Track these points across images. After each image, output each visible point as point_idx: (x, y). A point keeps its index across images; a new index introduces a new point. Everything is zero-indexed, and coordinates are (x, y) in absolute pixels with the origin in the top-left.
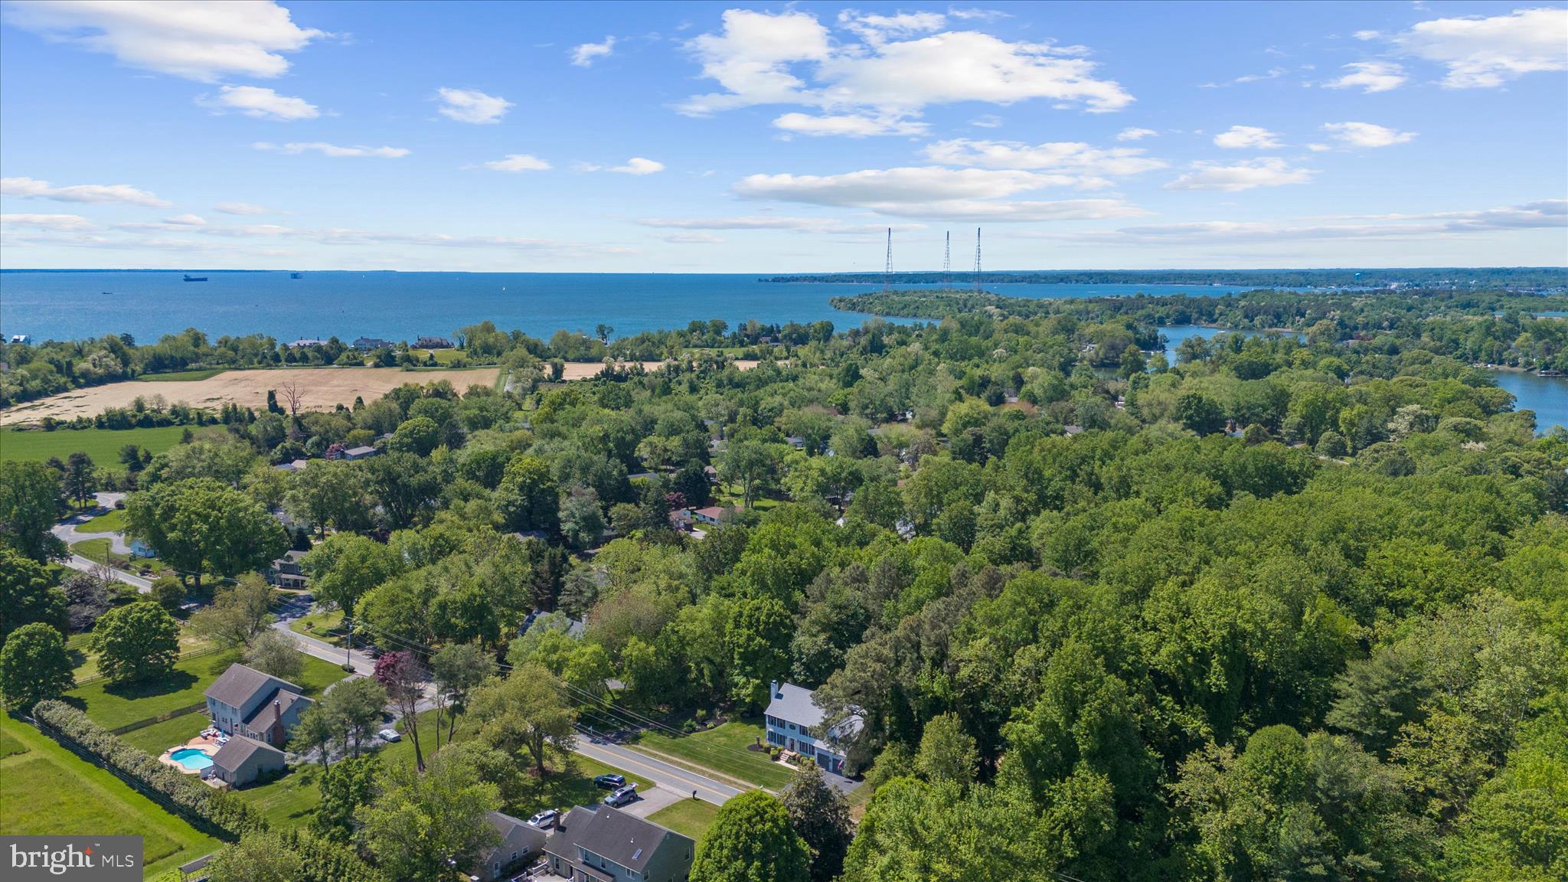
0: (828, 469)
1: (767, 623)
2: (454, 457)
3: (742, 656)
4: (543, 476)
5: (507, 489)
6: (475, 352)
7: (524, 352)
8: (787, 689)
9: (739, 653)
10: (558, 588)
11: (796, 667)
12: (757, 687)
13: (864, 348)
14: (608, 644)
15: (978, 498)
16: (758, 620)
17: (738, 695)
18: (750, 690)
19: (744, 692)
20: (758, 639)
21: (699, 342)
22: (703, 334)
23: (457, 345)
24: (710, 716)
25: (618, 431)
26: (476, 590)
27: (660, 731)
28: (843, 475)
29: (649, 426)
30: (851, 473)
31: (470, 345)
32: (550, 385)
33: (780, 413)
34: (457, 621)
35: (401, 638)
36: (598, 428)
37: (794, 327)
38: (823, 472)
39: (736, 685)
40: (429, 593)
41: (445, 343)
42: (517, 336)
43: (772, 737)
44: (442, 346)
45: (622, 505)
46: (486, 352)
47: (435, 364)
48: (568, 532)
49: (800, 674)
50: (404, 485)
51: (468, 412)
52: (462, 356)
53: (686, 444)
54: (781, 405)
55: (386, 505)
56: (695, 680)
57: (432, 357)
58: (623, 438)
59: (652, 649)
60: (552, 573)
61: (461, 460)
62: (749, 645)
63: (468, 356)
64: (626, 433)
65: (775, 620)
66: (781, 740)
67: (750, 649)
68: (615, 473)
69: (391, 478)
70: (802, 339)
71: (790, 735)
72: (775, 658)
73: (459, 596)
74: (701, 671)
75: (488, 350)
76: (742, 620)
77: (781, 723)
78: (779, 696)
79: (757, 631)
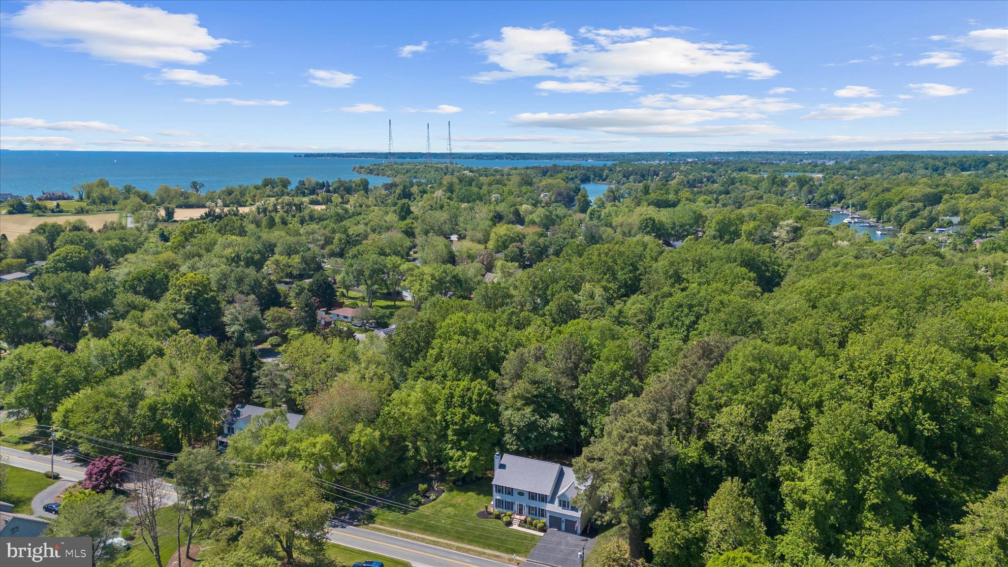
0: (437, 274)
1: (479, 402)
2: (112, 275)
3: (456, 433)
4: (205, 287)
5: (173, 300)
6: (94, 203)
7: (138, 200)
8: (507, 459)
9: (454, 430)
10: (251, 383)
11: (507, 438)
12: (474, 459)
13: (399, 195)
14: (335, 432)
15: (576, 289)
16: (470, 399)
17: (454, 467)
18: (467, 462)
19: (460, 464)
20: (473, 417)
21: (271, 193)
22: (273, 188)
23: (77, 197)
24: (430, 488)
25: (248, 252)
26: (186, 391)
27: (389, 508)
28: (448, 278)
29: (270, 248)
30: (454, 277)
31: (88, 197)
32: (166, 224)
33: (366, 237)
34: (169, 422)
35: (108, 442)
36: (230, 250)
37: (341, 183)
38: (433, 276)
39: (451, 459)
40: (136, 397)
41: (66, 196)
42: (128, 190)
43: (499, 503)
44: (64, 199)
45: (276, 309)
46: (106, 202)
47: (61, 211)
48: (233, 333)
49: (512, 444)
50: (76, 300)
51: (110, 242)
52: (83, 204)
53: (304, 260)
54: (366, 231)
55: (58, 318)
56: (414, 457)
57: (58, 206)
58: (252, 258)
59: (377, 433)
60: (244, 370)
61: (119, 279)
62: (464, 422)
63: (88, 205)
64: (254, 253)
65: (486, 399)
66: (509, 506)
67: (466, 426)
68: (264, 283)
69: (62, 297)
70: (349, 190)
71: (517, 501)
72: (488, 431)
73: (170, 398)
74: (417, 450)
75: (104, 200)
76: (455, 400)
77: (510, 491)
78: (502, 466)
79: (470, 409)
